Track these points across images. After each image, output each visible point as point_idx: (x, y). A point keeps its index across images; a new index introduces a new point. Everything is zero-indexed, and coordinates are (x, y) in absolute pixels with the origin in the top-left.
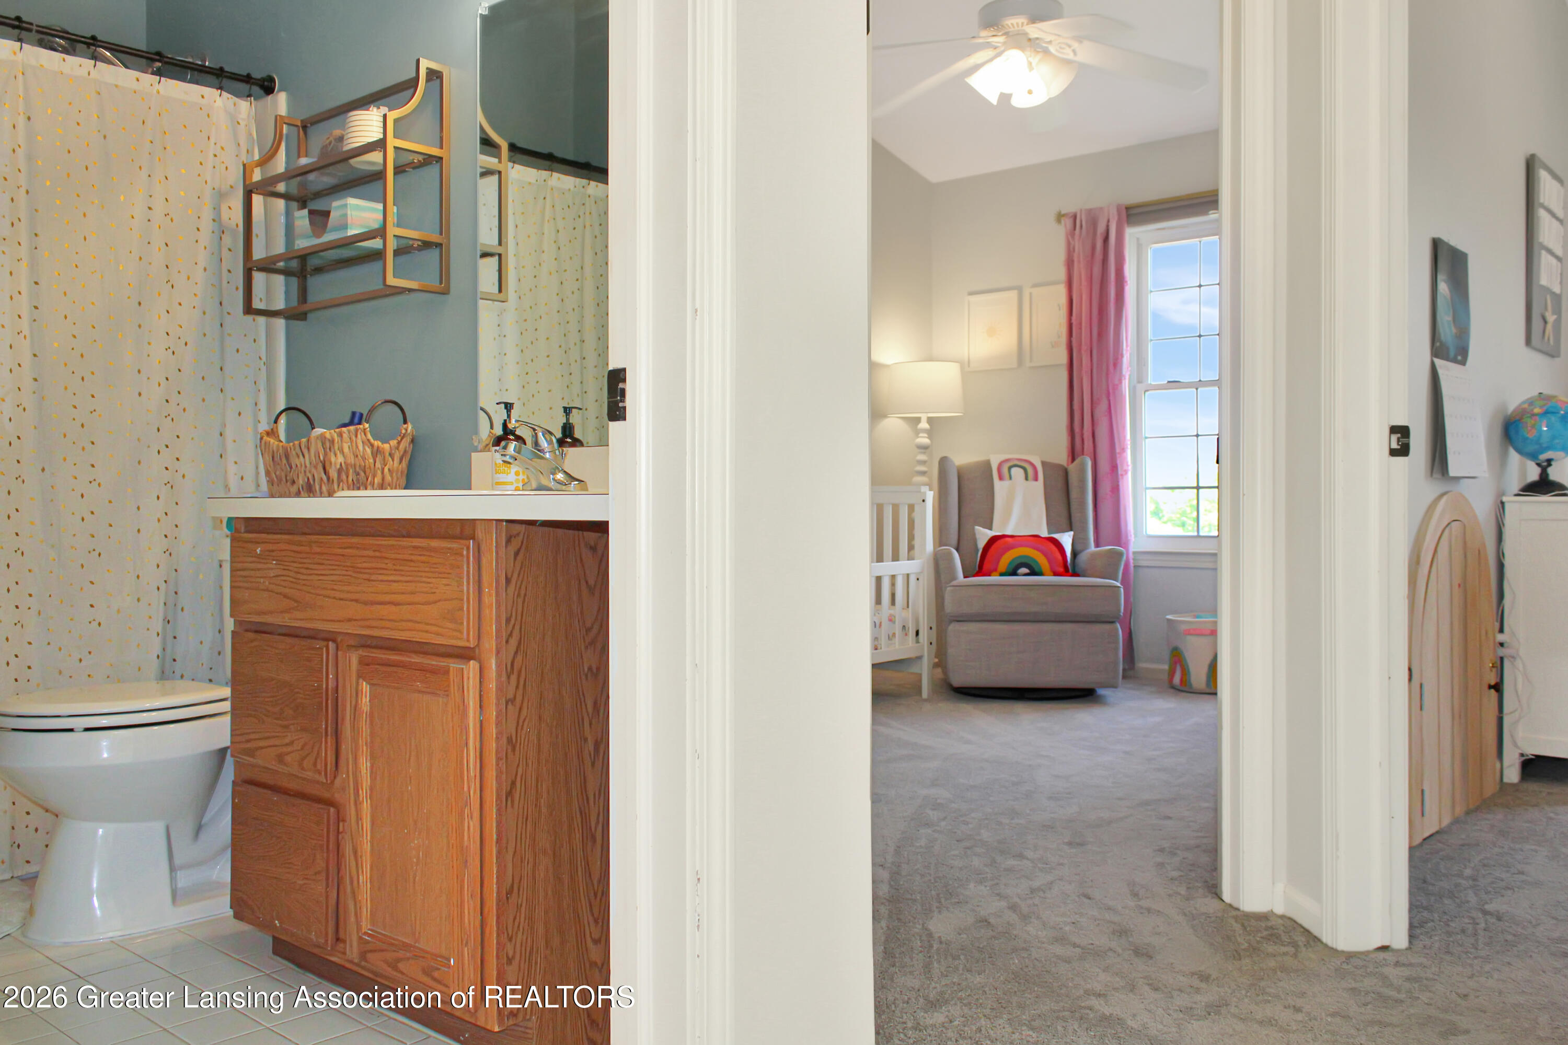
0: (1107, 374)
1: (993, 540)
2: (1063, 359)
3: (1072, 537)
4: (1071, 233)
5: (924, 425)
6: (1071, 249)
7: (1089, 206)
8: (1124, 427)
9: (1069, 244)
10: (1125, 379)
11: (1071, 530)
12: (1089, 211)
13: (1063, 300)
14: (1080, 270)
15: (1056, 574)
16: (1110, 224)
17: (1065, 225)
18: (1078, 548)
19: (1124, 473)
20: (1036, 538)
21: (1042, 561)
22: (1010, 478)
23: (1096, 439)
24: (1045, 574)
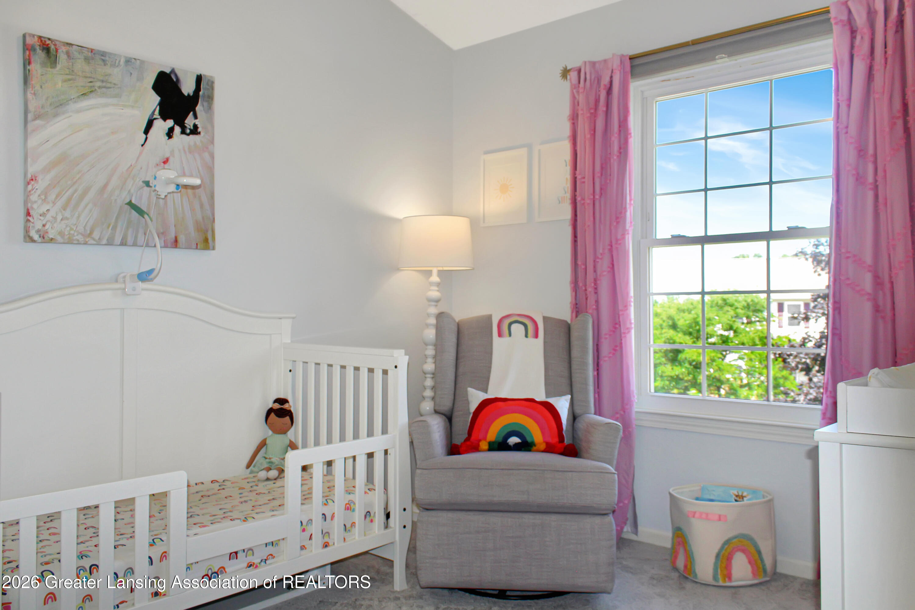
0: (610, 230)
1: (485, 403)
2: (568, 214)
3: (569, 401)
4: (575, 88)
5: (435, 278)
6: (576, 103)
7: (594, 59)
8: (627, 283)
9: (573, 98)
10: (628, 234)
11: (568, 393)
12: (594, 64)
13: (568, 156)
15: (549, 449)
16: (614, 75)
17: (571, 80)
18: (576, 414)
20: (531, 403)
21: (536, 433)
22: (510, 335)
24: (534, 448)
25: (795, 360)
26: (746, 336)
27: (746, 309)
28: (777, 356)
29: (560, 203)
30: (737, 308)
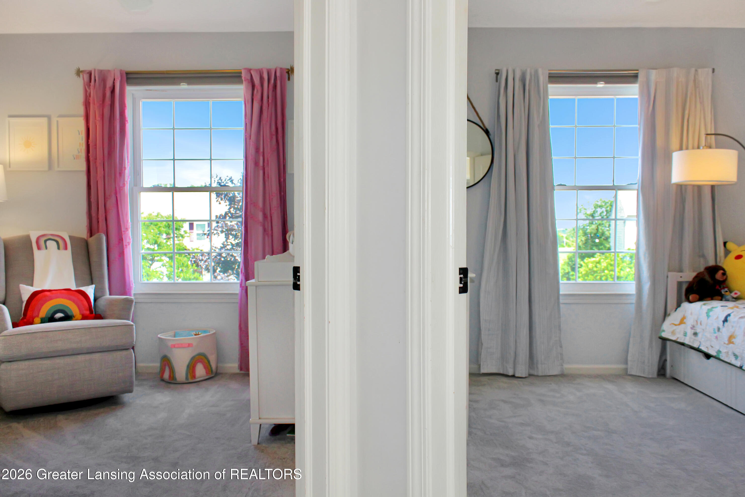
0: (115, 180)
1: (35, 294)
2: (83, 167)
3: (94, 289)
4: (88, 84)
6: (88, 95)
7: (101, 68)
8: (127, 214)
9: (86, 91)
10: (127, 183)
11: (92, 284)
12: (101, 72)
13: (82, 128)
14: (94, 109)
15: (84, 317)
16: (115, 81)
17: (83, 79)
18: (98, 295)
19: (127, 244)
20: (69, 291)
21: (74, 309)
22: (46, 248)
23: (108, 222)
24: (75, 318)
25: (205, 263)
26: (167, 248)
27: (167, 228)
28: (193, 262)
29: (74, 159)
30: (160, 227)
